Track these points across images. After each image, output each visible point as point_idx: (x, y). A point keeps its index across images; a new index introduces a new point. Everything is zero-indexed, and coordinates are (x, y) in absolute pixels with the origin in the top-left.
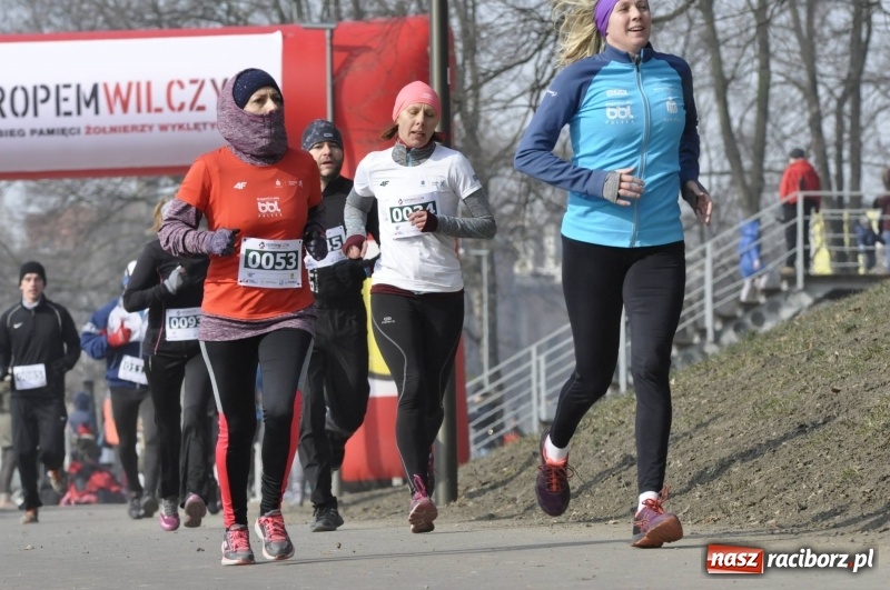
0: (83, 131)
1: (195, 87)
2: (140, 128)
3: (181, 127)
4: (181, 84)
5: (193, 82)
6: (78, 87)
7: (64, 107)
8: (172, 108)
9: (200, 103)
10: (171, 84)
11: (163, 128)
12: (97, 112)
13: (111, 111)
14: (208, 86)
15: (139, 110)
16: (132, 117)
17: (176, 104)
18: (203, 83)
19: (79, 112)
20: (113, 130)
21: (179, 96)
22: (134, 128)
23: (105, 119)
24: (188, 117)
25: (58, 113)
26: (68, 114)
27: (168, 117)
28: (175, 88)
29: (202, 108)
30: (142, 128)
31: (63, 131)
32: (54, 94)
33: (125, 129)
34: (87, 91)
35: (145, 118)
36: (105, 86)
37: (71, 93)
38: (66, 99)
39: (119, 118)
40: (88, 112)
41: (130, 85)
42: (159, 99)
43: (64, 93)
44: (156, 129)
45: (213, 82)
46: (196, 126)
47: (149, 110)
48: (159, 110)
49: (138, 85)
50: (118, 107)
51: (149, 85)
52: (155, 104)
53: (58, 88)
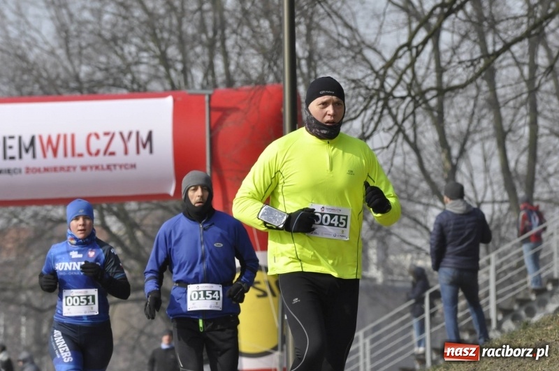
0: (24, 171)
1: (108, 138)
2: (66, 169)
3: (97, 167)
4: (97, 136)
5: (106, 134)
6: (20, 138)
7: (10, 153)
8: (90, 153)
9: (111, 149)
10: (89, 136)
11: (84, 168)
12: (34, 156)
13: (45, 156)
14: (117, 139)
15: (65, 155)
16: (61, 161)
17: (93, 150)
18: (113, 135)
19: (20, 157)
20: (46, 170)
21: (96, 145)
22: (62, 169)
23: (40, 162)
24: (103, 160)
25: (5, 157)
26: (12, 158)
27: (87, 160)
28: (93, 139)
29: (112, 154)
30: (68, 169)
31: (9, 171)
32: (2, 144)
33: (55, 169)
34: (26, 141)
35: (70, 161)
36: (41, 138)
37: (14, 143)
38: (11, 147)
39: (50, 161)
40: (27, 157)
41: (59, 137)
42: (80, 147)
43: (9, 142)
44: (78, 169)
45: (121, 134)
46: (109, 167)
47: (73, 154)
48: (81, 155)
49: (65, 136)
50: (50, 153)
51: (73, 137)
52: (78, 151)
53: (5, 139)
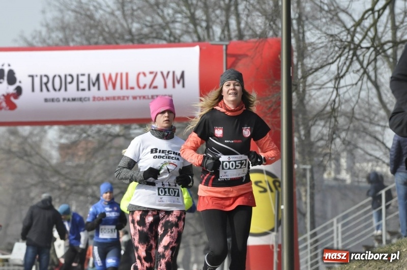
0: (91, 99)
1: (152, 76)
2: (122, 98)
3: (144, 97)
4: (144, 74)
5: (151, 73)
6: (89, 75)
7: (81, 86)
8: (139, 87)
9: (155, 84)
10: (139, 74)
11: (135, 98)
12: (99, 89)
13: (107, 88)
14: (159, 76)
15: (122, 88)
16: (118, 92)
17: (142, 85)
18: (156, 73)
19: (89, 89)
20: (108, 99)
21: (144, 81)
22: (119, 98)
23: (103, 93)
24: (149, 92)
25: (78, 89)
26: (83, 90)
27: (137, 92)
28: (141, 76)
29: (156, 87)
30: (123, 98)
31: (80, 99)
32: (75, 79)
33: (114, 98)
34: (94, 78)
35: (125, 92)
36: (104, 75)
37: (85, 79)
38: (82, 82)
39: (111, 92)
40: (94, 89)
41: (117, 75)
42: (132, 82)
43: (81, 78)
44: (131, 98)
45: (162, 73)
46: (153, 97)
47: (127, 88)
48: (132, 88)
49: (121, 74)
50: (110, 86)
51: (127, 74)
52: (130, 85)
53: (78, 76)
